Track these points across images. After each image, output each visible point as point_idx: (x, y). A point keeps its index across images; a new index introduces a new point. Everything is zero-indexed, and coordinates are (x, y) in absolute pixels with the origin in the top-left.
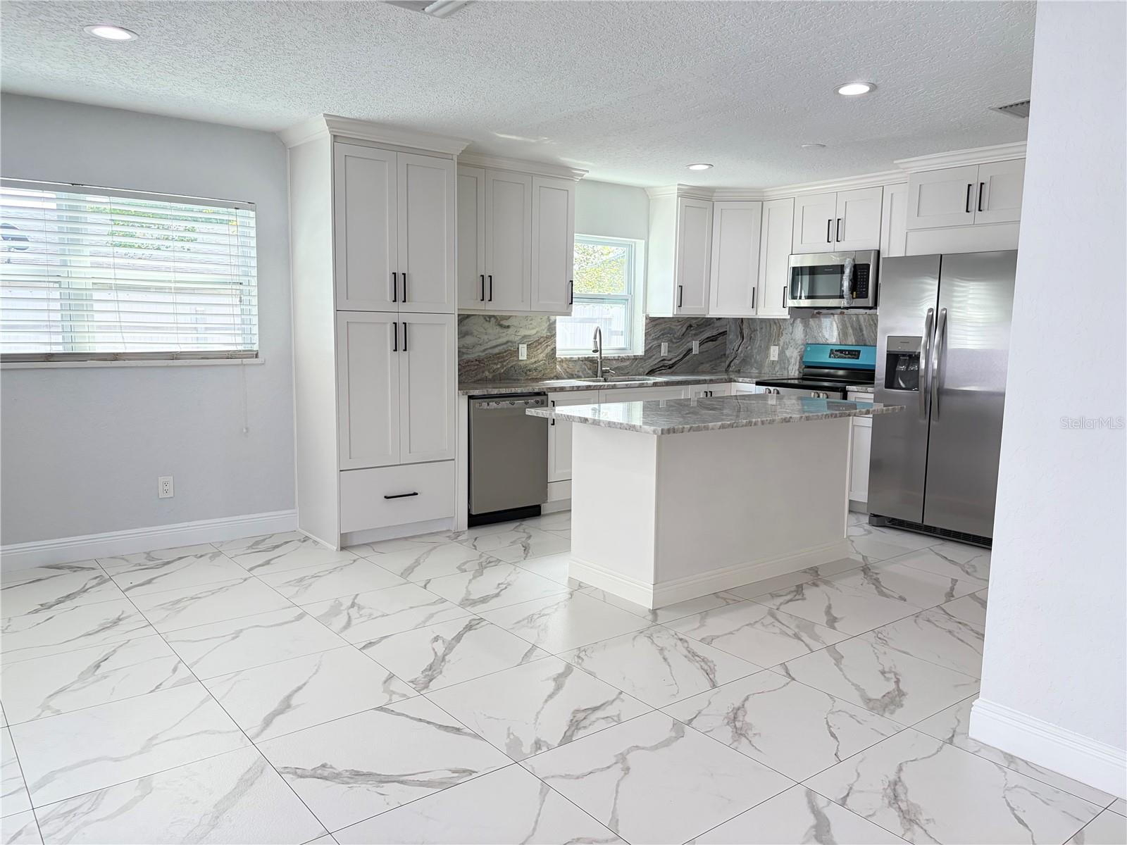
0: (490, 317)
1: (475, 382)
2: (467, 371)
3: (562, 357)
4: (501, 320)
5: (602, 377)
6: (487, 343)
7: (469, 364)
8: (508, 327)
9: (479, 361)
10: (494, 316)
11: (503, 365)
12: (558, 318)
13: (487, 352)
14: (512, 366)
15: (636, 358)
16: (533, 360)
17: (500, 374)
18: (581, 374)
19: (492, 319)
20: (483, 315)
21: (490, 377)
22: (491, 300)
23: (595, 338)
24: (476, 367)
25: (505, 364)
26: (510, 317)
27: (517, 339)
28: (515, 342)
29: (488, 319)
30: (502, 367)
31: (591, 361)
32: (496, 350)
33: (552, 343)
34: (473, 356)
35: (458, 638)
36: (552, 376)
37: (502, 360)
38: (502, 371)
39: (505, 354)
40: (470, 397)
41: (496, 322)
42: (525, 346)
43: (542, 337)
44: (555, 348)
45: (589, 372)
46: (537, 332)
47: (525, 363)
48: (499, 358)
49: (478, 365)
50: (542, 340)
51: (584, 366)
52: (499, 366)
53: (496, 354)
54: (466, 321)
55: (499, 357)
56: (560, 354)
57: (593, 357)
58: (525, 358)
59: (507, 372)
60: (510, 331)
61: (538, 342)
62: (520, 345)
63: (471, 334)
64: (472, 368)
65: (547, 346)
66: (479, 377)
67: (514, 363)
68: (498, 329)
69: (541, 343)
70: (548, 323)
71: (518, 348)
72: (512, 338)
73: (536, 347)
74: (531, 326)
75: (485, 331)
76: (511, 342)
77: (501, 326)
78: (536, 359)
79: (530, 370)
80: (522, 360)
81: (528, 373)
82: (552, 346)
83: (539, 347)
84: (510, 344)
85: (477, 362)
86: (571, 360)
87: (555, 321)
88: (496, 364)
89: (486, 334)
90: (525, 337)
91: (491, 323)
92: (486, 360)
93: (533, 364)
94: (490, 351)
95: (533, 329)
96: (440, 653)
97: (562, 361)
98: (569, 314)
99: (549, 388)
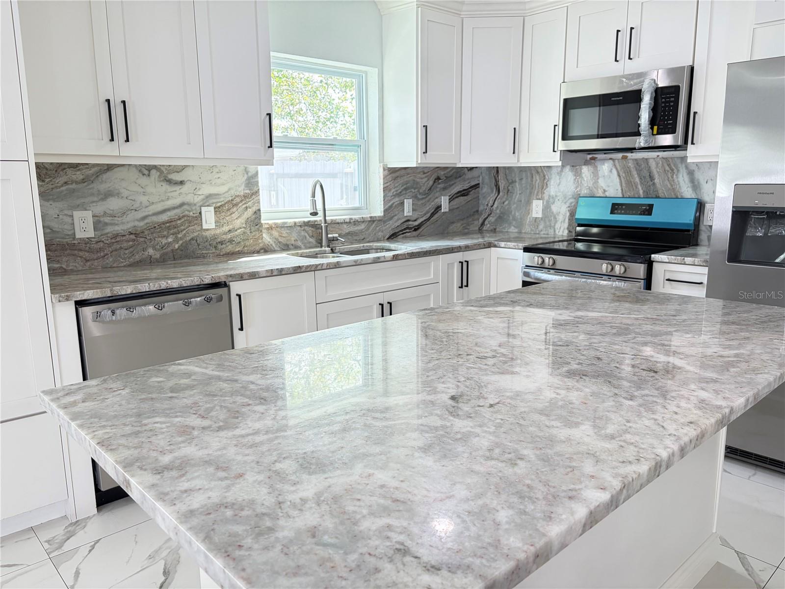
0: (150, 168)
1: (130, 266)
2: (116, 250)
3: (270, 222)
4: (169, 173)
5: (328, 246)
6: (147, 207)
7: (118, 239)
8: (182, 183)
9: (136, 234)
10: (155, 167)
11: (176, 237)
12: (260, 168)
13: (146, 221)
14: (192, 239)
15: (372, 220)
16: (226, 228)
17: (172, 250)
18: (299, 243)
19: (153, 172)
20: (136, 166)
21: (158, 256)
22: (128, 140)
23: (314, 196)
24: (131, 243)
25: (179, 236)
26: (184, 167)
27: (197, 199)
28: (195, 205)
29: (146, 172)
30: (176, 240)
31: (315, 226)
32: (164, 217)
33: (254, 203)
34: (125, 227)
36: (258, 248)
37: (175, 230)
38: (177, 246)
39: (179, 222)
40: (80, 304)
41: (159, 177)
42: (212, 209)
43: (238, 196)
44: (259, 210)
45: (311, 240)
46: (229, 190)
47: (213, 233)
48: (169, 228)
49: (134, 240)
50: (238, 200)
51: (303, 233)
52: (170, 240)
53: (164, 223)
54: (105, 176)
55: (170, 226)
56: (265, 220)
57: (315, 221)
58: (213, 226)
59: (184, 247)
60: (185, 188)
61: (233, 203)
62: (204, 209)
63: (118, 195)
64: (125, 245)
65: (246, 208)
66: (137, 257)
67: (195, 234)
68: (165, 187)
69: (236, 205)
70: (246, 177)
71: (200, 213)
72: (189, 198)
73: (229, 210)
74: (218, 181)
75: (141, 190)
76: (188, 204)
77: (170, 182)
78: (231, 227)
79: (222, 243)
80: (207, 230)
81: (220, 246)
82: (254, 209)
83: (235, 209)
84: (185, 207)
85: (133, 237)
86: (283, 226)
87: (256, 174)
88: (167, 237)
89: (144, 194)
90: (209, 196)
91: (152, 178)
92: (146, 232)
93: (225, 233)
94: (155, 219)
95: (223, 184)
97: (270, 228)
98: (269, 162)
99: (231, 276)
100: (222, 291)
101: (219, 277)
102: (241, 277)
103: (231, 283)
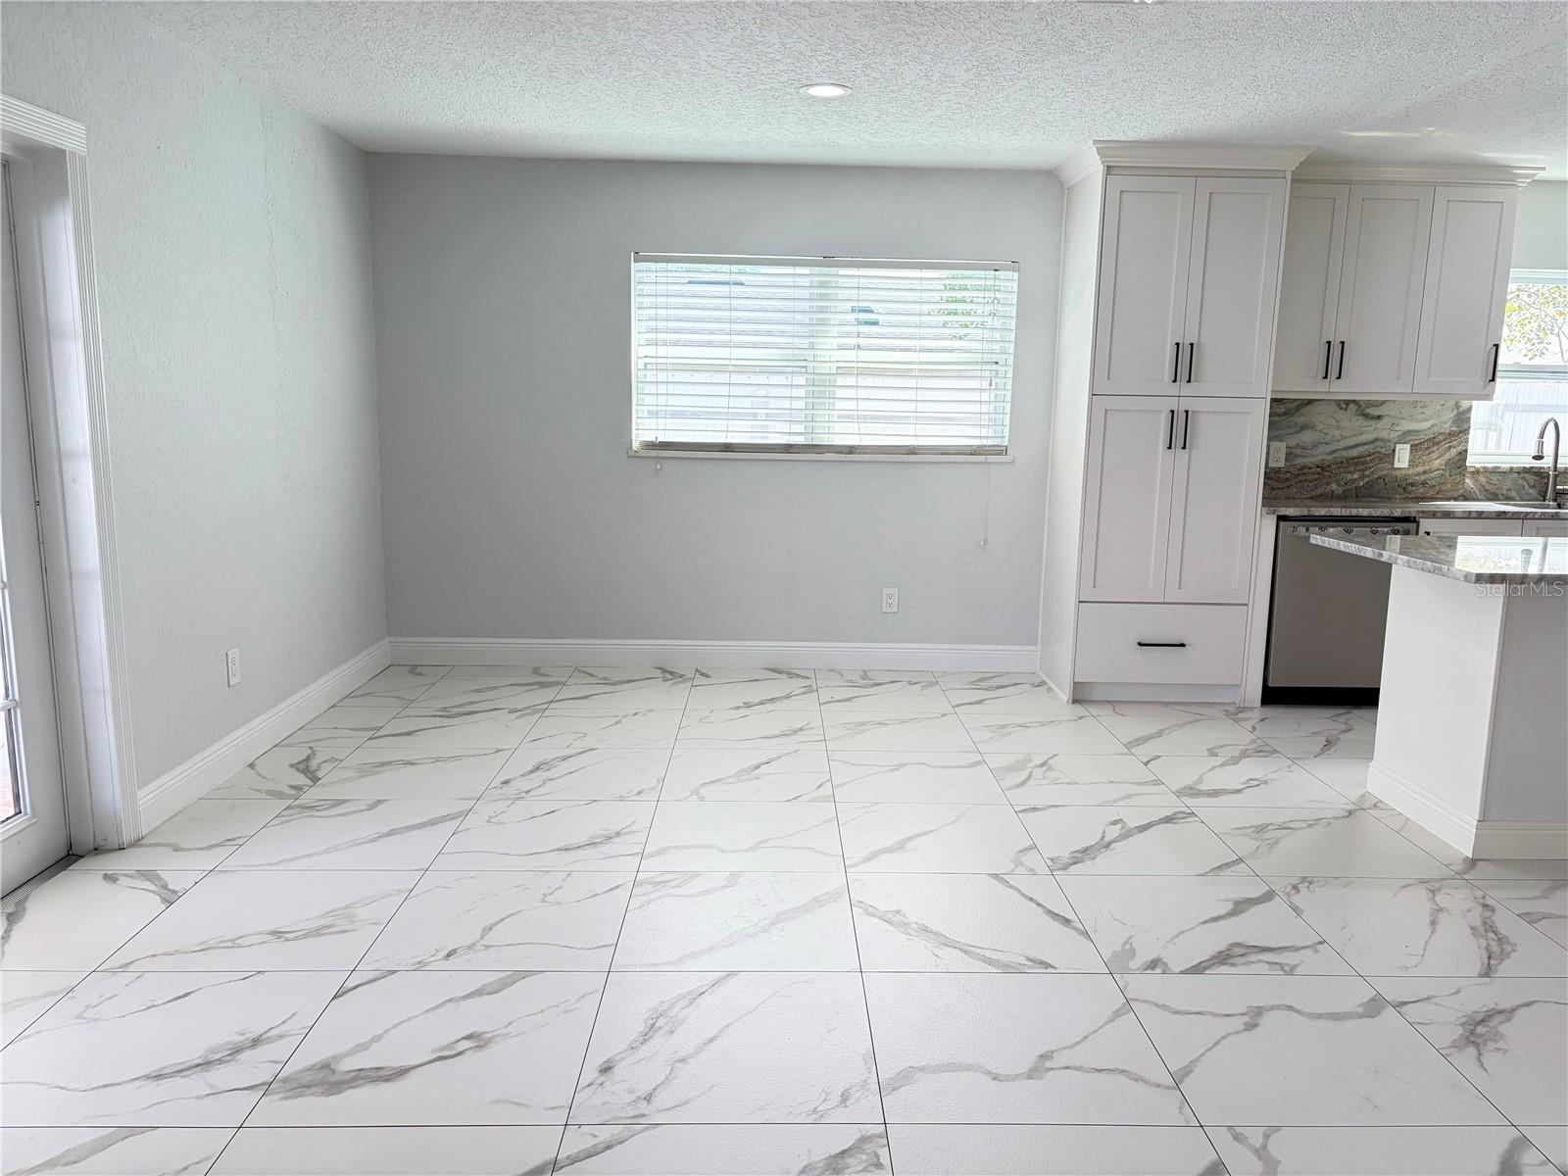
0: (1348, 403)
1: (1311, 498)
2: (1301, 482)
3: (1477, 466)
4: (1367, 407)
5: (1555, 500)
6: (1338, 441)
7: (1305, 471)
8: (1379, 417)
9: (1323, 467)
10: (1354, 401)
11: (1363, 474)
12: (1475, 403)
13: (1336, 455)
14: (1380, 478)
16: (1421, 469)
17: (1356, 488)
18: (1513, 494)
19: (1352, 406)
20: (1335, 400)
21: (1340, 492)
22: (1339, 377)
23: (1542, 435)
24: (1316, 476)
25: (1367, 473)
26: (1384, 402)
27: (1393, 435)
28: (1390, 441)
29: (1344, 406)
30: (1362, 478)
31: (1540, 474)
32: (1354, 453)
33: (1460, 443)
34: (1312, 460)
35: (1144, 828)
36: (1456, 494)
37: (1363, 466)
38: (1361, 484)
39: (1369, 458)
40: (1281, 518)
41: (1357, 410)
42: (1408, 447)
43: (1440, 434)
44: (1466, 451)
45: (1531, 491)
46: (1432, 426)
47: (1404, 472)
48: (1357, 464)
49: (1319, 473)
50: (1441, 438)
51: (1520, 482)
52: (1356, 476)
53: (1352, 459)
54: (1304, 410)
55: (1359, 462)
56: (1471, 461)
57: (1541, 468)
58: (1406, 465)
59: (1370, 485)
60: (1381, 424)
61: (1434, 442)
62: (1398, 446)
63: (1313, 428)
64: (1310, 477)
65: (1450, 447)
66: (1319, 491)
67: (1384, 473)
68: (1361, 421)
69: (1438, 443)
70: (1455, 412)
71: (1394, 451)
72: (1384, 434)
73: (1428, 448)
74: (1421, 416)
75: (1336, 424)
76: (1382, 440)
77: (1366, 416)
78: (1427, 468)
79: (1412, 485)
80: (1399, 469)
81: (1410, 488)
82: (1459, 449)
83: (1435, 448)
84: (1379, 443)
85: (1319, 470)
86: (1495, 471)
87: (1470, 409)
88: (1352, 473)
89: (1338, 428)
90: (1408, 432)
91: (1349, 412)
92: (1333, 466)
93: (1418, 474)
94: (1344, 454)
95: (1426, 420)
96: (1108, 838)
97: (1477, 472)
98: (1488, 397)
99: (1423, 512)
100: (1412, 526)
101: (1410, 512)
102: (1433, 515)
103: (1421, 520)
